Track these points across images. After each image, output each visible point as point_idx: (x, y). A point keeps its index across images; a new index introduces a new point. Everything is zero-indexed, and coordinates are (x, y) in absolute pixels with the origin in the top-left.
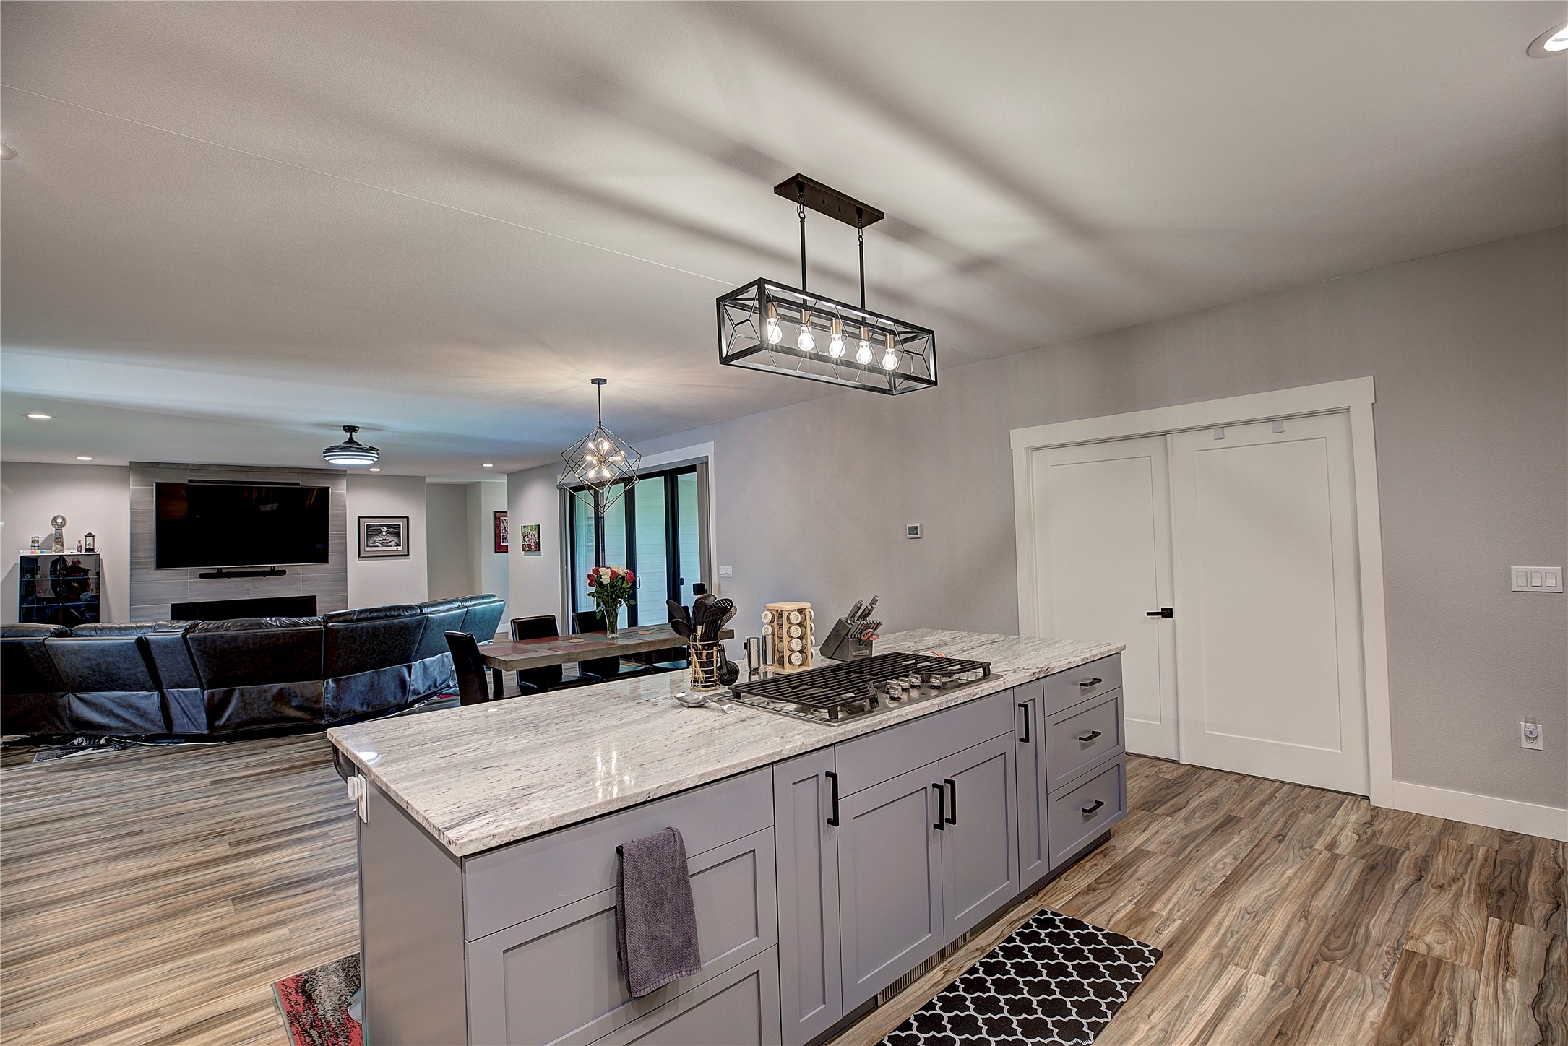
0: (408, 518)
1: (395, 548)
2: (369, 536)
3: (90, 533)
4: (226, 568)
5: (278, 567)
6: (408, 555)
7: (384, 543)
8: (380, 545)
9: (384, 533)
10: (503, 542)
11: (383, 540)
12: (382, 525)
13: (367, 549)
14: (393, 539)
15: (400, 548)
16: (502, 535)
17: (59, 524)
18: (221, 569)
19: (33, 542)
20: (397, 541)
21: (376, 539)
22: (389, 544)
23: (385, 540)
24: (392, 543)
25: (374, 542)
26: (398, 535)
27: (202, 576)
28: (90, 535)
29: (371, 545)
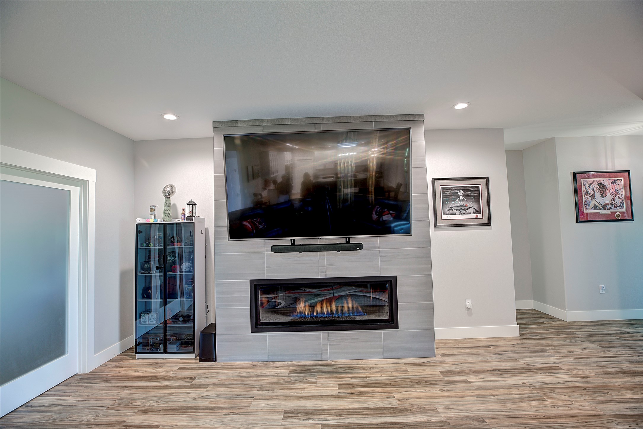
0: (486, 178)
1: (474, 216)
2: (445, 202)
3: (191, 201)
4: (299, 241)
5: (354, 239)
6: (490, 224)
7: (462, 210)
8: (457, 212)
9: (461, 198)
10: (586, 209)
11: (460, 206)
12: (459, 189)
13: (445, 217)
14: (473, 205)
15: (480, 216)
16: (584, 200)
17: (169, 193)
18: (294, 240)
19: (151, 210)
20: (475, 206)
21: (453, 204)
22: (468, 211)
23: (463, 206)
24: (471, 210)
25: (451, 209)
26: (477, 199)
27: (276, 249)
28: (192, 204)
29: (448, 212)
